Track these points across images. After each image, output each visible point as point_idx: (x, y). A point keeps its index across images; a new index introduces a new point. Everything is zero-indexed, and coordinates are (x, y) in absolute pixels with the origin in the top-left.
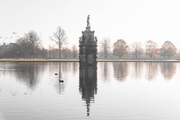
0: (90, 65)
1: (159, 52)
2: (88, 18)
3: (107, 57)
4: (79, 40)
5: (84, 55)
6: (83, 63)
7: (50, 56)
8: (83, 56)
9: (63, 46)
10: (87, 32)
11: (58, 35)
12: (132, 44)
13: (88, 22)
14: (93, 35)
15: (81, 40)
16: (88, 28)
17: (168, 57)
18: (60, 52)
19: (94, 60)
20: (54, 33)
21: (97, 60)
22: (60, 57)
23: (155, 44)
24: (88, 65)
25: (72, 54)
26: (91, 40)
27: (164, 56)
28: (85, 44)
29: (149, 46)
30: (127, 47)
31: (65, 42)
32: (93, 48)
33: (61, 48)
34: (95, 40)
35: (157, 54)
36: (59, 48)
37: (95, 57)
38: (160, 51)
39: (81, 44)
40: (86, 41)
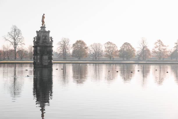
0: (45, 67)
1: (118, 54)
2: (43, 17)
3: (66, 59)
4: (34, 40)
5: (39, 57)
6: (38, 65)
7: (4, 57)
8: (37, 58)
9: (19, 47)
10: (41, 32)
11: (13, 35)
12: (92, 45)
13: (43, 22)
14: (48, 35)
15: (36, 41)
16: (43, 27)
17: (127, 59)
18: (15, 53)
19: (49, 61)
20: (8, 33)
21: (53, 62)
22: (15, 59)
23: (114, 46)
24: (43, 67)
25: (29, 56)
26: (46, 41)
27: (123, 58)
28: (40, 44)
29: (108, 48)
30: (86, 48)
31: (21, 42)
32: (48, 49)
33: (16, 49)
34: (50, 40)
35: (116, 56)
36: (14, 49)
37: (50, 58)
38: (119, 52)
39: (36, 45)
40: (41, 41)
